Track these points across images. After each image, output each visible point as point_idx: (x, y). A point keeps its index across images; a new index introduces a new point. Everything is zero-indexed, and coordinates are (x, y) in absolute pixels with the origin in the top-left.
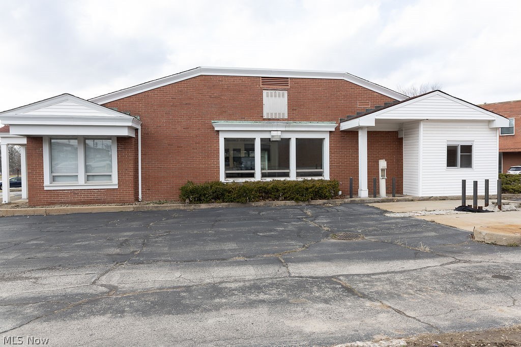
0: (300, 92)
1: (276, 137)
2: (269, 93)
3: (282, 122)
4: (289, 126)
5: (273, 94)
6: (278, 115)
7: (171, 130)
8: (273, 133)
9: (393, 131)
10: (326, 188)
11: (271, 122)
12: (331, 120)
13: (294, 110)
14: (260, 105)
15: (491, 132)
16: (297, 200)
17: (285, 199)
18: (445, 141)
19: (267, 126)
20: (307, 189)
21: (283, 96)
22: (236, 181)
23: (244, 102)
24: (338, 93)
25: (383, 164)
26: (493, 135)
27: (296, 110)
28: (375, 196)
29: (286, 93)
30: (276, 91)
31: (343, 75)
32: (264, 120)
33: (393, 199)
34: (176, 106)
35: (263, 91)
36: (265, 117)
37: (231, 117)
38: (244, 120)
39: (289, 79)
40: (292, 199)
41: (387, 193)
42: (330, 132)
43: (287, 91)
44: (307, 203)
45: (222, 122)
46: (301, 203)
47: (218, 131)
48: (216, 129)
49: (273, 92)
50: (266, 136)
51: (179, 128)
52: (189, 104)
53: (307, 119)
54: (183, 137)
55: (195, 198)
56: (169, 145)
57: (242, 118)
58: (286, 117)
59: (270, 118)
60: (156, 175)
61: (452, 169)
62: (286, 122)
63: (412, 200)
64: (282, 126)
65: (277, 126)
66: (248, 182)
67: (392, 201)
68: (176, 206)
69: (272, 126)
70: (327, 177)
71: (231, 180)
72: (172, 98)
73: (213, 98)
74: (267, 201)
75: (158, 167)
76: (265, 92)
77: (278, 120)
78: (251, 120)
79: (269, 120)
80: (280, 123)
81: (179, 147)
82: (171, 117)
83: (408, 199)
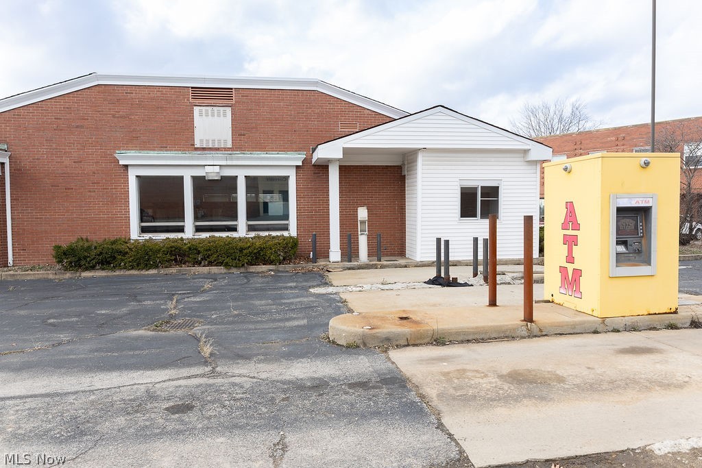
0: (250, 110)
1: (212, 174)
2: (204, 111)
3: (221, 152)
4: (232, 159)
5: (210, 111)
6: (216, 143)
7: (55, 165)
8: (208, 169)
9: (394, 166)
10: (271, 249)
11: (206, 152)
12: (298, 150)
13: (241, 135)
14: (189, 127)
15: (529, 167)
16: (227, 265)
17: (210, 264)
18: (457, 180)
19: (198, 159)
20: (241, 250)
21: (225, 115)
22: (154, 238)
23: (166, 124)
24: (310, 111)
25: (363, 213)
26: (532, 171)
27: (244, 135)
28: (350, 261)
29: (229, 110)
30: (214, 108)
31: (316, 83)
32: (197, 149)
33: (376, 264)
34: (61, 130)
35: (195, 108)
36: (198, 145)
37: (145, 146)
38: (166, 150)
39: (234, 90)
40: (219, 264)
41: (369, 255)
42: (297, 167)
43: (230, 108)
44: (242, 270)
45: (132, 153)
46: (234, 270)
47: (126, 166)
48: (121, 163)
49: (210, 109)
50: (199, 173)
51: (67, 162)
52: (82, 127)
53: (262, 148)
54: (74, 175)
55: (71, 263)
56: (52, 186)
57: (163, 147)
58: (229, 145)
59: (204, 146)
60: (34, 228)
61: (469, 221)
62: (229, 152)
63: (406, 266)
64: (221, 159)
65: (213, 158)
66: (169, 238)
67: (374, 267)
68: (43, 274)
69: (206, 159)
70: (293, 231)
71: (147, 236)
72: (55, 119)
73: (118, 117)
74: (184, 267)
75: (37, 218)
76: (196, 110)
77: (217, 149)
78: (177, 150)
79: (204, 149)
80: (219, 154)
81: (69, 189)
82: (54, 145)
83: (400, 265)
